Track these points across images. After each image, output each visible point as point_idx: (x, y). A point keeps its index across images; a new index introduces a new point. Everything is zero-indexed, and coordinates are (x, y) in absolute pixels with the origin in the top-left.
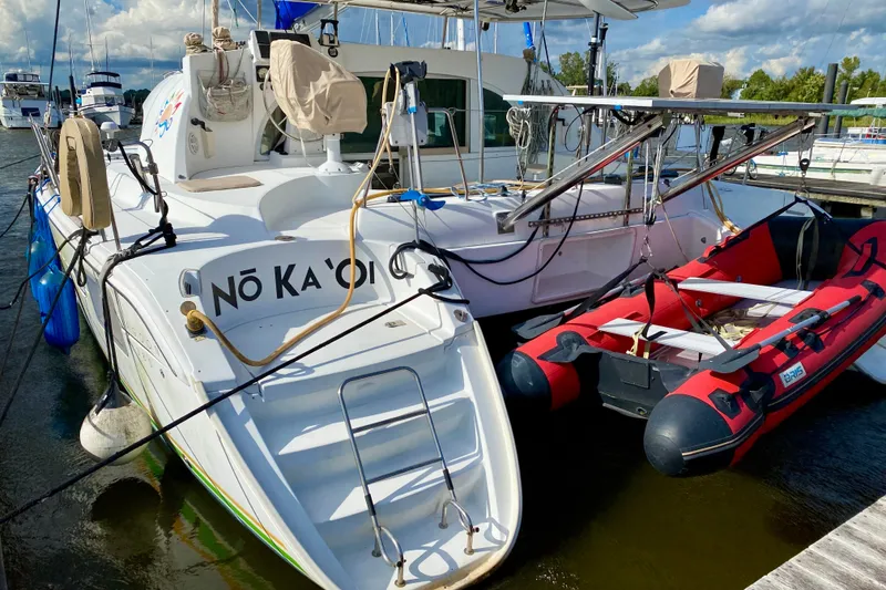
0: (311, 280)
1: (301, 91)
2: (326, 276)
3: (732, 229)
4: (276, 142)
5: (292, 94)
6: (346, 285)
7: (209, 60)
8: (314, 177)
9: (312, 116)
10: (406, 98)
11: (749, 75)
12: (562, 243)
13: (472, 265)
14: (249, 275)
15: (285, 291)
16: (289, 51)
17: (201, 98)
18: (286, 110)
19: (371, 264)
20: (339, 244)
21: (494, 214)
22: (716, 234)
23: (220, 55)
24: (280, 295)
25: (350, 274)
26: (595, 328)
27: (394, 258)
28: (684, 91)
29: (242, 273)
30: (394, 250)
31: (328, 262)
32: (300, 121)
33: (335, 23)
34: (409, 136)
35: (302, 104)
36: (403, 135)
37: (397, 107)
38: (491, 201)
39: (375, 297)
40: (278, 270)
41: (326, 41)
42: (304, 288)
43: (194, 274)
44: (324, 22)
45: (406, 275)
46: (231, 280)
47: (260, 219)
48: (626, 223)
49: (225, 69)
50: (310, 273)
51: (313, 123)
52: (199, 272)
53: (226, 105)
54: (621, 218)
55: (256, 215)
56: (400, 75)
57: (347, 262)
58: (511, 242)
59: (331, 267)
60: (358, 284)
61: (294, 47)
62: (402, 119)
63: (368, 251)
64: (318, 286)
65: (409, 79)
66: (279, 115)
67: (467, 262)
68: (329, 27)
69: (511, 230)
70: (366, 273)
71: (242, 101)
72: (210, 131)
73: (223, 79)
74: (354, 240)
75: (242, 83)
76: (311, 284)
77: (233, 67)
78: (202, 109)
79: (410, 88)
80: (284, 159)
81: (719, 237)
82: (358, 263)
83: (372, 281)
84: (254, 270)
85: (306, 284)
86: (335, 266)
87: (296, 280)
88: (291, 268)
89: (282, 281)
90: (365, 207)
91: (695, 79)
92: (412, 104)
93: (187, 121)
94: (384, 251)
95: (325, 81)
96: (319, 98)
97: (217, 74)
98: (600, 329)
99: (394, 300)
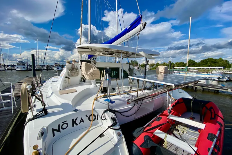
0: (82, 121)
1: (87, 72)
2: (86, 119)
3: (173, 99)
4: (83, 80)
5: (85, 73)
6: (90, 121)
7: (70, 65)
8: (89, 88)
9: (89, 77)
10: (106, 77)
11: (156, 63)
12: (141, 105)
13: (121, 113)
14: (65, 123)
15: (75, 125)
16: (85, 64)
17: (68, 73)
18: (84, 75)
19: (97, 115)
20: (89, 111)
21: (126, 100)
23: (73, 64)
24: (73, 126)
25: (92, 118)
27: (103, 115)
28: (162, 72)
29: (62, 123)
30: (103, 112)
31: (87, 116)
32: (87, 78)
33: (96, 59)
34: (107, 85)
35: (87, 75)
36: (105, 85)
37: (104, 79)
38: (125, 97)
39: (98, 123)
40: (73, 120)
41: (94, 62)
42: (80, 123)
43: (45, 128)
44: (94, 58)
45: (105, 119)
46: (59, 126)
47: (71, 104)
48: (153, 99)
49: (74, 67)
50: (82, 119)
51: (89, 78)
52: (47, 127)
53: (73, 74)
54: (152, 98)
55: (71, 103)
56: (105, 72)
57: (91, 115)
58: (130, 106)
59: (87, 117)
60: (94, 120)
61: (86, 64)
62: (105, 81)
63: (97, 112)
64: (84, 122)
65: (107, 73)
66: (83, 76)
67: (120, 113)
68: (95, 59)
69: (130, 103)
70: (96, 118)
71: (77, 73)
72: (70, 78)
73: (73, 69)
74: (93, 110)
75: (77, 69)
76: (82, 122)
77: (75, 67)
78: (68, 74)
79: (107, 75)
80: (85, 83)
82: (94, 115)
83: (97, 119)
84: (66, 121)
85: (81, 122)
86: (88, 116)
87: (78, 122)
88: (77, 119)
89: (74, 122)
90: (97, 101)
91: (164, 69)
92: (108, 78)
93: (65, 77)
94: (100, 112)
95: (92, 70)
96: (90, 73)
97: (72, 68)
98: (154, 134)
99: (102, 124)
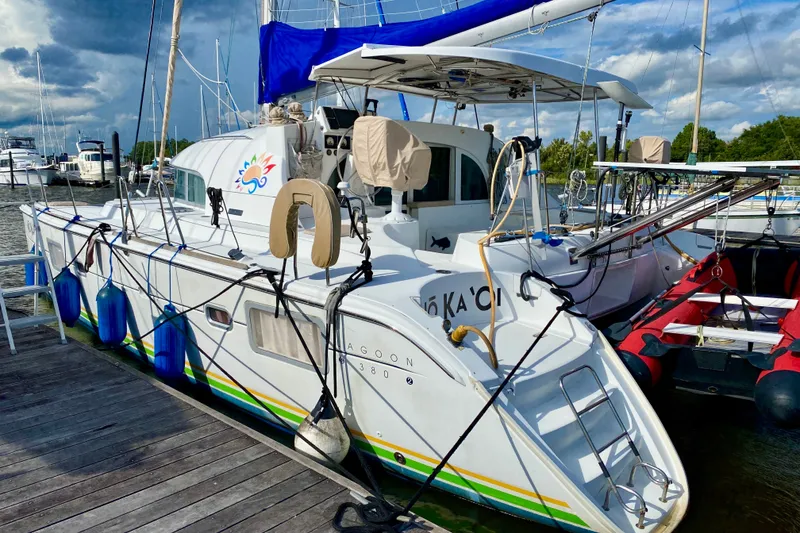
0: (462, 304)
1: (390, 157)
2: (470, 300)
5: (384, 160)
6: (481, 308)
7: (295, 130)
9: (396, 177)
12: (605, 271)
14: (432, 301)
15: (448, 314)
16: (384, 126)
17: (290, 160)
19: (499, 290)
20: (479, 275)
21: (567, 249)
22: (677, 264)
23: (301, 126)
24: (446, 316)
26: (660, 331)
28: (654, 159)
30: (518, 279)
31: (472, 289)
33: (375, 102)
39: (501, 317)
40: (445, 296)
42: (458, 311)
43: (418, 300)
44: (368, 101)
48: (630, 257)
49: (304, 137)
50: (462, 298)
52: (420, 298)
53: (308, 168)
57: (483, 288)
59: (473, 294)
60: (489, 307)
63: (498, 281)
64: (466, 309)
68: (372, 105)
69: (576, 262)
70: (495, 297)
71: (318, 164)
75: (317, 149)
76: (461, 307)
77: (309, 137)
79: (533, 156)
81: (680, 266)
83: (499, 304)
85: (459, 308)
86: (476, 293)
87: (454, 305)
88: (452, 294)
89: (447, 305)
90: (488, 246)
91: (662, 149)
94: (510, 279)
95: (408, 149)
97: (299, 141)
98: (664, 331)
99: (516, 318)
